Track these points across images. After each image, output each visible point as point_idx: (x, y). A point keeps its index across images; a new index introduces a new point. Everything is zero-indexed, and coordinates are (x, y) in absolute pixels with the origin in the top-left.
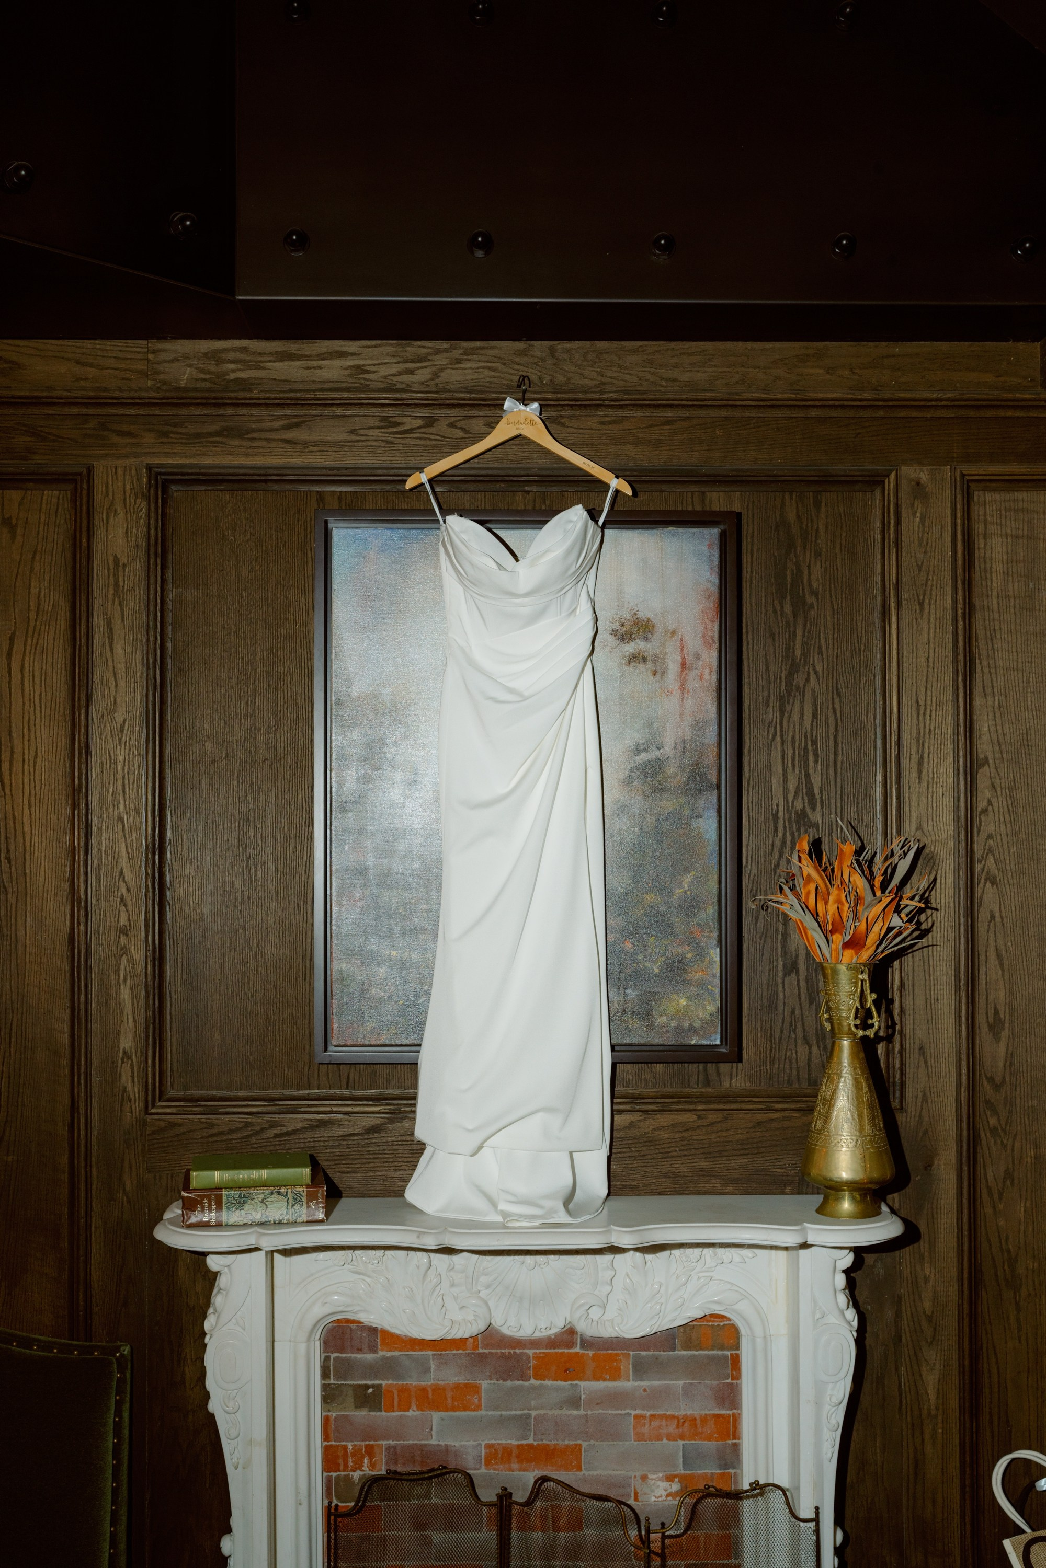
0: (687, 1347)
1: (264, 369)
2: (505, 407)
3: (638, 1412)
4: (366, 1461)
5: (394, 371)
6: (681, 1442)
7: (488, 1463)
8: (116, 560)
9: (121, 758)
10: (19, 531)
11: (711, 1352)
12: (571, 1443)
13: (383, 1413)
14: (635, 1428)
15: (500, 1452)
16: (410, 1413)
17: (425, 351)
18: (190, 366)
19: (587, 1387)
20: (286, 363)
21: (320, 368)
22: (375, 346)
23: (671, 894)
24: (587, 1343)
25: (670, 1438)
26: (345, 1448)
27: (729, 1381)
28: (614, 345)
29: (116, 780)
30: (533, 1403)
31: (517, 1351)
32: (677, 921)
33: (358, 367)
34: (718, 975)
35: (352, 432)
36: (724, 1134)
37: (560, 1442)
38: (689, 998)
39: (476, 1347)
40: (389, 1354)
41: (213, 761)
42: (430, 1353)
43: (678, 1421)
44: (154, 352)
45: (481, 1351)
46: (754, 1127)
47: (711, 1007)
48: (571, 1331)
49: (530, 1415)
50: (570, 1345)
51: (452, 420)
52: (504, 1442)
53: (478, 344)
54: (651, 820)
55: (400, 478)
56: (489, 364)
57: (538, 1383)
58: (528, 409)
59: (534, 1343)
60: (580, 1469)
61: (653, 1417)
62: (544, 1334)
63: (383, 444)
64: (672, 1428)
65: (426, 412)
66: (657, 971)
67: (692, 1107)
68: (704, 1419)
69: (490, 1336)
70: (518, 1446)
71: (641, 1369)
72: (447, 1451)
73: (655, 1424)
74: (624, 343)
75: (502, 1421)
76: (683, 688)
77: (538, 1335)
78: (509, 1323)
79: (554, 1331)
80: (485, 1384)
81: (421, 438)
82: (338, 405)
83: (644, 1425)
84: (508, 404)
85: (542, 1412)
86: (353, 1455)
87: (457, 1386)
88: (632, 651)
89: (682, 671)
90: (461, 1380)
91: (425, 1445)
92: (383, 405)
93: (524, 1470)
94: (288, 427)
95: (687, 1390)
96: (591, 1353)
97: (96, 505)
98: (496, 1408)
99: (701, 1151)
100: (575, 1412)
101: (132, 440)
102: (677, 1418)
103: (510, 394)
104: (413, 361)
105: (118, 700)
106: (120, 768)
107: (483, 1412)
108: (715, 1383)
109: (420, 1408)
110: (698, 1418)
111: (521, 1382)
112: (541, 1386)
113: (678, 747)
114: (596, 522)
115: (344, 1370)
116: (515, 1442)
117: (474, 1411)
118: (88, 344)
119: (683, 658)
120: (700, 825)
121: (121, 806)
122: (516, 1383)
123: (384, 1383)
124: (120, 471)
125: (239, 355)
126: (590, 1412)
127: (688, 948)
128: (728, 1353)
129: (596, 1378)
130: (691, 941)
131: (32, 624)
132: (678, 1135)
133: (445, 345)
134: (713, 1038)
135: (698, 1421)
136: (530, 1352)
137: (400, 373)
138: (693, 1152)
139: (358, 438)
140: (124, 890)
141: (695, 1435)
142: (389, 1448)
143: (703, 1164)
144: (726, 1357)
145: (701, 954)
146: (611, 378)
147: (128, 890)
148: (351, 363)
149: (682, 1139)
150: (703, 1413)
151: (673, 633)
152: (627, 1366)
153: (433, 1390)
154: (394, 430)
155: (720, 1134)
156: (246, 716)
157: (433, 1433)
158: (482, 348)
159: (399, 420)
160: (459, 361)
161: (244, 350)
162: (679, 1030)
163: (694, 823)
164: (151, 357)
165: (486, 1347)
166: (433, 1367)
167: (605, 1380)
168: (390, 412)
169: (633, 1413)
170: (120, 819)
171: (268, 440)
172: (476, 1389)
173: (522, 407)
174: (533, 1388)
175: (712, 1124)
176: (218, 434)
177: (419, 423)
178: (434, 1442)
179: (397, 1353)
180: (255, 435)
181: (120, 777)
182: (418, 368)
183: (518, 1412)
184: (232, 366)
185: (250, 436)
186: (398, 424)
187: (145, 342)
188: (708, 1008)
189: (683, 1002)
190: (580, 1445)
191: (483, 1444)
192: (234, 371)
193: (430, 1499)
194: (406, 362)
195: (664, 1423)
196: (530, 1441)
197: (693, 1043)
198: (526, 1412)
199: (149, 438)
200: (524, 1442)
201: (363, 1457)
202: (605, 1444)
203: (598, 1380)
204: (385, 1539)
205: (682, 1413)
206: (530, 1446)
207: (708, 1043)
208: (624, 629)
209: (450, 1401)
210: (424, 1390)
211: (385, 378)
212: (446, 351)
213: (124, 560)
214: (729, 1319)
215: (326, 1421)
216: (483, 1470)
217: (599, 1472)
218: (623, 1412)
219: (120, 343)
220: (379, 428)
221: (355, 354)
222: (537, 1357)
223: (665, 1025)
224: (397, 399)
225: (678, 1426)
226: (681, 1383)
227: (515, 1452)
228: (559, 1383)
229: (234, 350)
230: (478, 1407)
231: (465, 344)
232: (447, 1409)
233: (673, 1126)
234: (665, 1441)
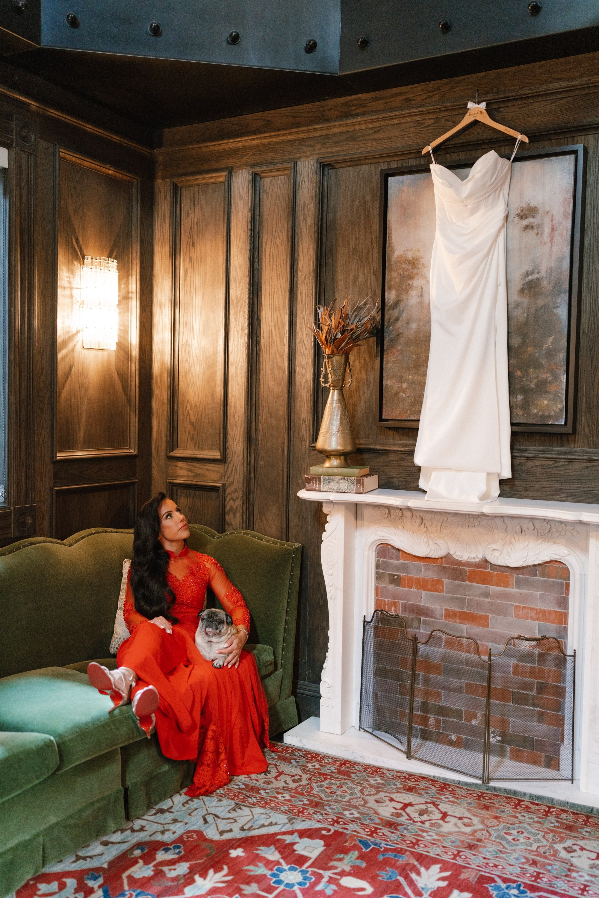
0: (544, 577)
1: (367, 106)
2: (468, 107)
3: (517, 604)
4: (393, 608)
5: (423, 98)
6: (538, 622)
7: (446, 617)
8: (305, 203)
9: (304, 291)
10: (270, 195)
11: (555, 580)
12: (484, 614)
13: (401, 588)
14: (515, 612)
15: (451, 613)
16: (412, 590)
17: (438, 85)
18: (337, 110)
19: (493, 589)
20: (376, 102)
21: (391, 102)
22: (416, 87)
23: (541, 347)
24: (494, 567)
25: (532, 619)
26: (385, 601)
27: (564, 595)
28: (530, 65)
29: (302, 301)
30: (467, 593)
31: (461, 567)
32: (544, 361)
33: (406, 99)
34: (565, 389)
35: (402, 130)
36: (568, 471)
37: (479, 613)
38: (549, 401)
39: (442, 563)
40: (404, 562)
41: (342, 291)
42: (422, 563)
43: (537, 611)
44: (323, 107)
45: (444, 565)
46: (584, 469)
47: (561, 405)
48: (486, 561)
49: (465, 598)
50: (485, 568)
51: (447, 118)
52: (453, 609)
53: (463, 77)
54: (533, 310)
55: (418, 151)
56: (467, 87)
57: (470, 583)
58: (479, 106)
59: (469, 564)
60: (488, 627)
61: (524, 607)
62: (473, 561)
63: (415, 134)
64: (533, 614)
65: (435, 116)
66: (533, 386)
67: (550, 456)
68: (550, 612)
69: (448, 557)
70: (460, 612)
71: (519, 584)
72: (428, 609)
73: (525, 611)
74: (535, 64)
75: (452, 599)
76: (552, 241)
77: (469, 560)
78: (456, 554)
79: (477, 560)
80: (446, 581)
81: (433, 129)
82: (395, 118)
83: (519, 611)
84: (470, 105)
85: (471, 597)
86: (388, 605)
87: (433, 580)
88: (527, 224)
89: (552, 232)
90: (435, 577)
91: (418, 605)
92: (415, 115)
93: (462, 623)
94: (375, 133)
95: (542, 597)
96: (495, 573)
97: (298, 180)
98: (450, 592)
99: (556, 479)
100: (486, 600)
101: (311, 148)
102: (536, 610)
103: (470, 100)
104: (432, 91)
105: (304, 266)
106: (304, 295)
107: (444, 594)
108: (556, 595)
109: (417, 587)
110: (547, 611)
111: (462, 582)
112: (471, 585)
113: (548, 272)
114: (509, 159)
115: (386, 566)
116: (458, 610)
117: (440, 592)
118: (297, 107)
119: (552, 225)
120: (558, 311)
121: (304, 313)
122: (460, 582)
123: (402, 574)
124: (307, 163)
125: (357, 102)
126: (493, 601)
127: (549, 375)
128: (564, 582)
129: (497, 585)
130: (551, 371)
131: (274, 234)
132: (545, 470)
133: (447, 80)
134: (560, 421)
135: (547, 613)
136: (467, 569)
137: (426, 99)
138: (552, 479)
139: (405, 133)
140: (304, 349)
141: (545, 620)
142: (403, 604)
143: (557, 486)
144: (562, 583)
145: (556, 378)
146: (528, 83)
147: (306, 349)
148: (404, 97)
149: (546, 473)
150: (549, 609)
151: (548, 213)
152: (512, 581)
153: (423, 581)
154: (421, 126)
155: (566, 471)
156: (355, 270)
157: (422, 600)
158: (464, 79)
159: (422, 122)
160: (453, 88)
161: (359, 99)
162: (543, 417)
163: (555, 311)
164: (321, 109)
165: (446, 563)
166: (423, 570)
167: (501, 586)
168: (418, 118)
169: (515, 604)
170: (304, 318)
171: (366, 140)
172: (441, 582)
173: (477, 105)
174: (468, 586)
175: (562, 466)
176: (346, 140)
177: (432, 121)
178: (422, 604)
179: (408, 562)
180: (361, 138)
181: (304, 299)
182: (434, 95)
183: (460, 596)
184: (353, 108)
185: (360, 139)
186: (423, 124)
187: (318, 103)
188: (559, 406)
189: (546, 402)
190: (488, 616)
191: (444, 608)
192: (354, 110)
193: (419, 629)
194: (429, 92)
195: (529, 611)
196: (465, 610)
197: (550, 423)
198: (464, 596)
199: (318, 146)
200: (462, 610)
201: (392, 606)
202: (500, 617)
203: (498, 586)
204: (400, 644)
205: (539, 608)
206: (465, 613)
207: (558, 423)
208: (522, 213)
209: (429, 586)
210: (418, 580)
211: (419, 102)
212: (448, 83)
213: (307, 203)
214: (565, 565)
215: (377, 589)
216: (443, 620)
217: (497, 630)
218: (510, 603)
219: (309, 105)
220: (415, 127)
221: (406, 93)
222: (469, 571)
223: (536, 414)
224: (420, 112)
225: (536, 613)
226: (539, 593)
227: (458, 614)
228: (480, 585)
229: (355, 100)
230: (442, 591)
231: (456, 79)
232: (428, 590)
233: (542, 466)
234: (529, 620)
